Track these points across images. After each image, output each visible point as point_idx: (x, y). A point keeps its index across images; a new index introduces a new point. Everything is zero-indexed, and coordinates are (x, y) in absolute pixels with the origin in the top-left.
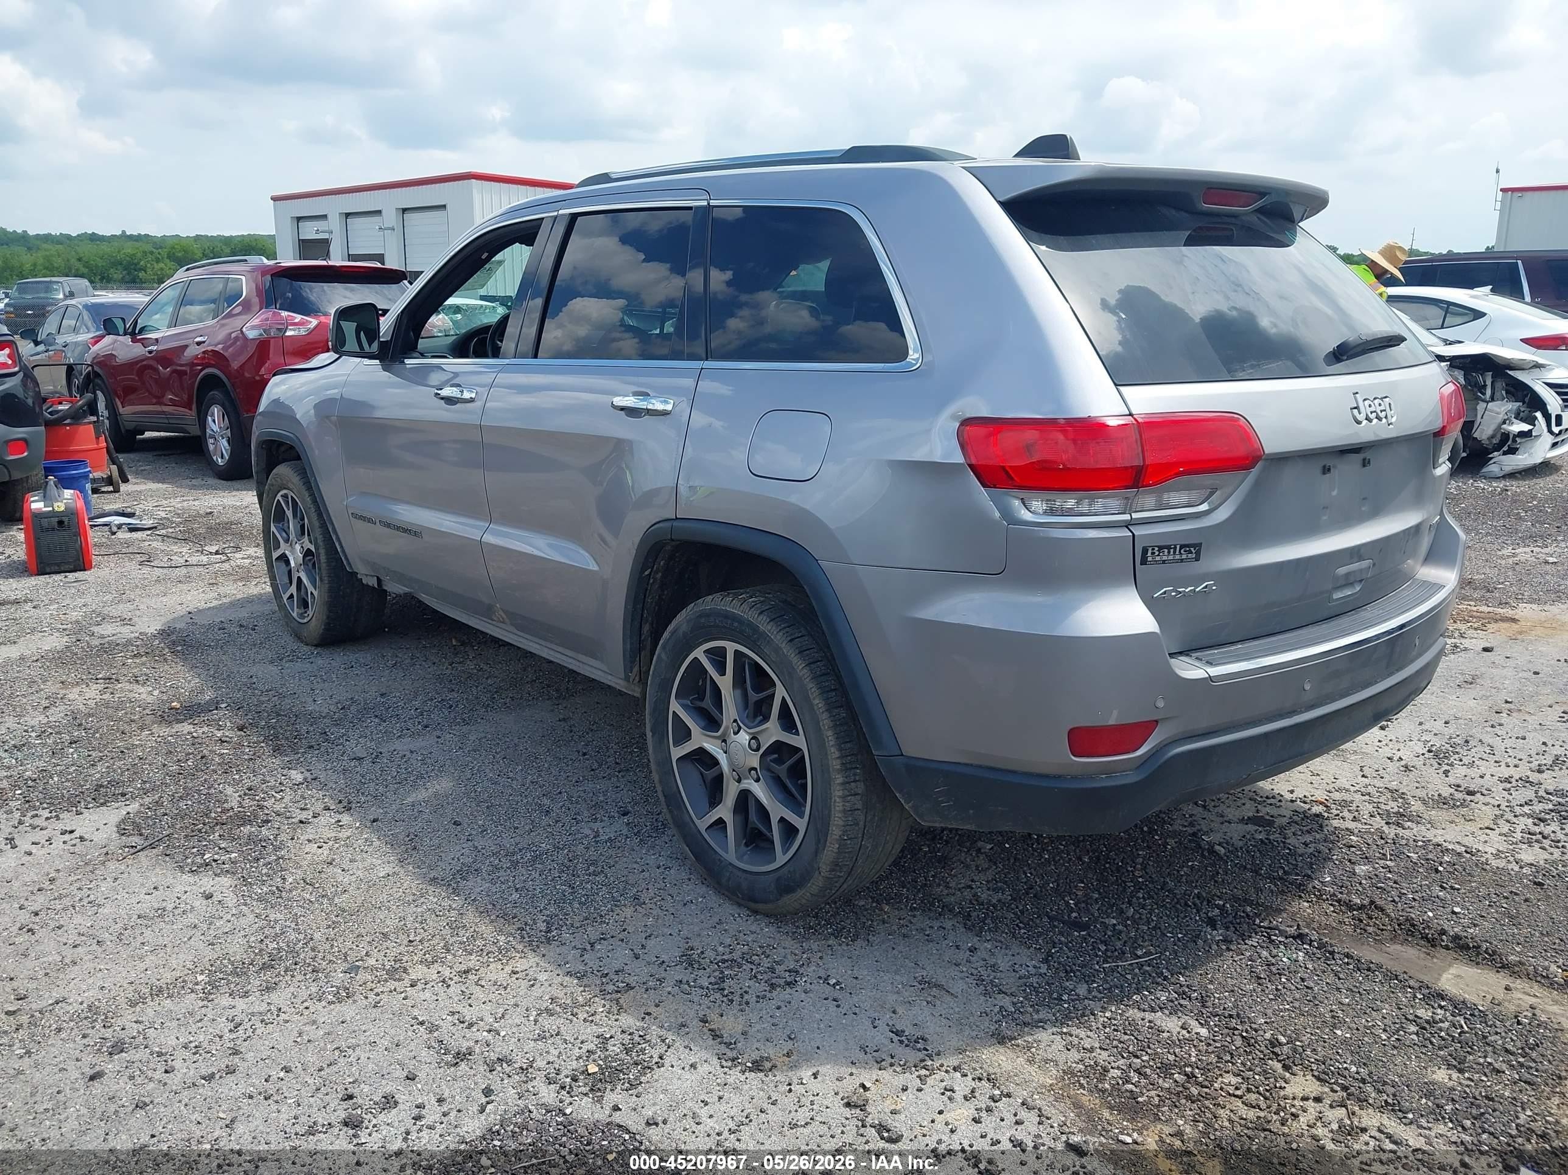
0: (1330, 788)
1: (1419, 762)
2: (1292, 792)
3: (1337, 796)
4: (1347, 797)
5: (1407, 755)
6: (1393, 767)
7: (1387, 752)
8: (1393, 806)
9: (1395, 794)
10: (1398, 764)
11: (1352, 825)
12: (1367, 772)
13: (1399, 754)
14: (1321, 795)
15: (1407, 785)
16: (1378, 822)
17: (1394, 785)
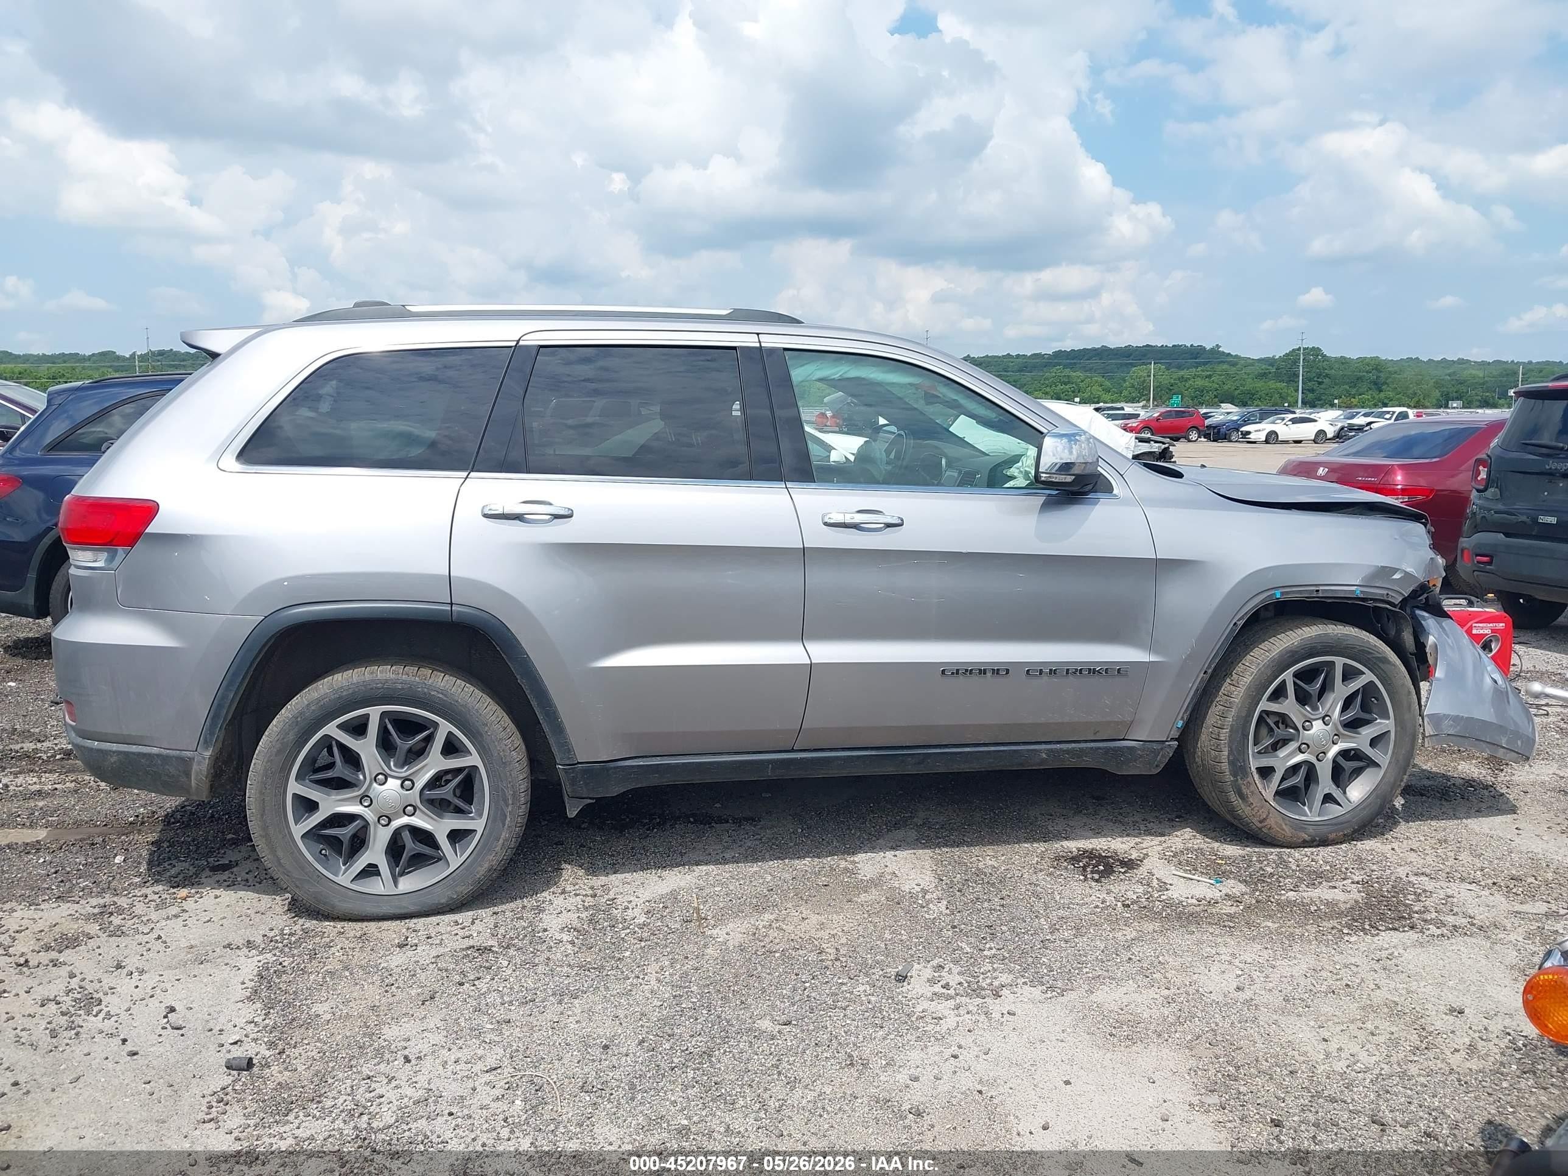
0: (185, 915)
1: (108, 981)
2: (216, 897)
3: (174, 910)
4: (163, 913)
5: (125, 985)
6: (132, 962)
7: (150, 980)
8: (116, 920)
9: (118, 932)
10: (129, 968)
11: (144, 891)
12: (159, 946)
13: (134, 982)
14: (189, 904)
15: (110, 949)
16: (123, 902)
17: (123, 941)
